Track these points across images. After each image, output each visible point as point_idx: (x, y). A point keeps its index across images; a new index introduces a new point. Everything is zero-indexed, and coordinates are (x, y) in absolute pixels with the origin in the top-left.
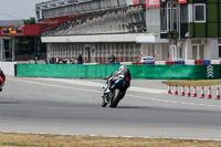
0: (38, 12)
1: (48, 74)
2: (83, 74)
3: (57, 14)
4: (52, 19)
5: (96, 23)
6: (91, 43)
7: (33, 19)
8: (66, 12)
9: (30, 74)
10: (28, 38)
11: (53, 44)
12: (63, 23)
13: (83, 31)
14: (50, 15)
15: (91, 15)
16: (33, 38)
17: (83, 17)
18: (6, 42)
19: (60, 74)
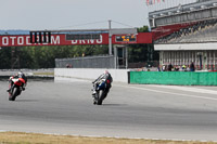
0: (151, 21)
1: (160, 81)
2: (195, 81)
3: (170, 22)
4: (165, 27)
5: (207, 31)
6: (203, 51)
7: (146, 28)
8: (178, 21)
9: (142, 81)
10: (141, 45)
11: (165, 52)
12: (175, 31)
13: (195, 39)
14: (163, 23)
15: (203, 24)
16: (146, 46)
17: (195, 26)
18: (120, 50)
19: (172, 81)
